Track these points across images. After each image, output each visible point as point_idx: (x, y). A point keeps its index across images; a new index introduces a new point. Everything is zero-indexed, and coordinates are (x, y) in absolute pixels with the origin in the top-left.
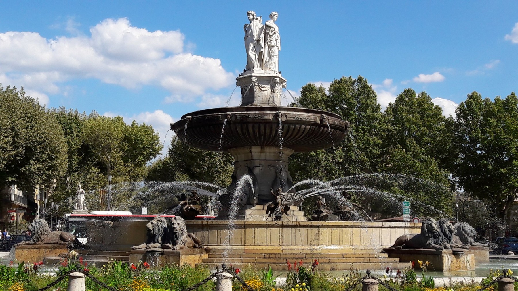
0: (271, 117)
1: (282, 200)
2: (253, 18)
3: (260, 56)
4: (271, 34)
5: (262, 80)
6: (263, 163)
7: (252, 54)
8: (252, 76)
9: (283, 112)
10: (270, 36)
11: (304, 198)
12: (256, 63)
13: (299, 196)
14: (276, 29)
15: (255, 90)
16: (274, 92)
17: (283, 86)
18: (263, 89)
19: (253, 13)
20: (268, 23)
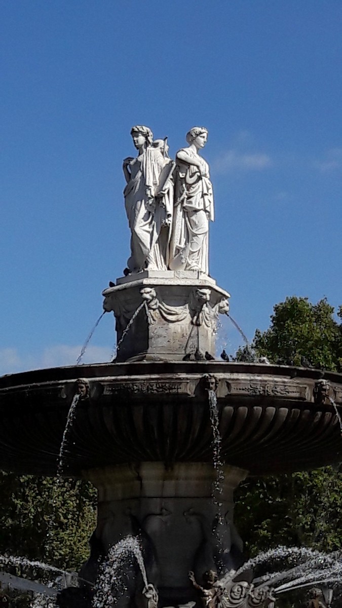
0: (189, 389)
1: (218, 601)
2: (147, 143)
3: (165, 236)
4: (190, 181)
5: (166, 293)
6: (170, 504)
8: (143, 286)
9: (220, 375)
10: (189, 186)
12: (154, 252)
13: (263, 588)
14: (202, 169)
15: (150, 320)
16: (198, 325)
17: (220, 308)
18: (170, 317)
19: (145, 129)
20: (182, 155)
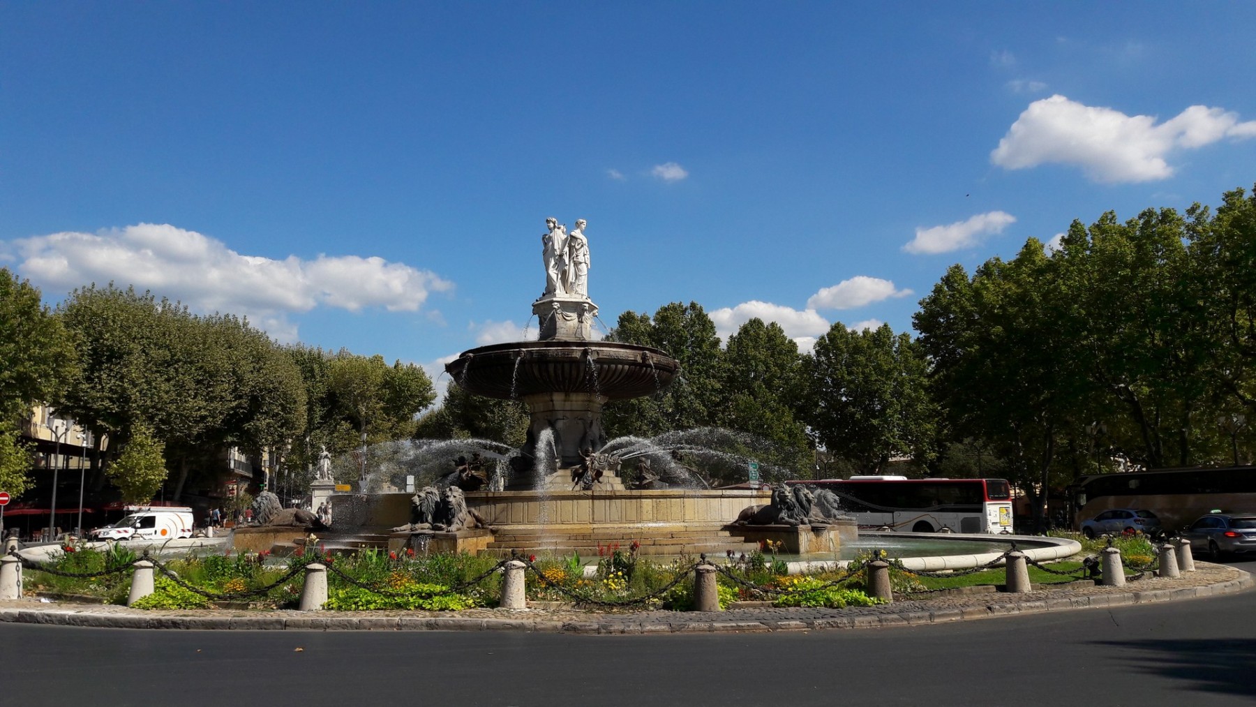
0: (578, 355)
1: (593, 463)
2: (555, 227)
3: (564, 275)
4: (577, 247)
5: (566, 306)
6: (568, 414)
7: (553, 273)
8: (553, 302)
9: (594, 348)
10: (577, 250)
11: (621, 460)
12: (559, 284)
13: (616, 457)
14: (584, 241)
15: (557, 319)
16: (582, 322)
17: (594, 314)
18: (567, 318)
19: (554, 220)
20: (573, 233)
